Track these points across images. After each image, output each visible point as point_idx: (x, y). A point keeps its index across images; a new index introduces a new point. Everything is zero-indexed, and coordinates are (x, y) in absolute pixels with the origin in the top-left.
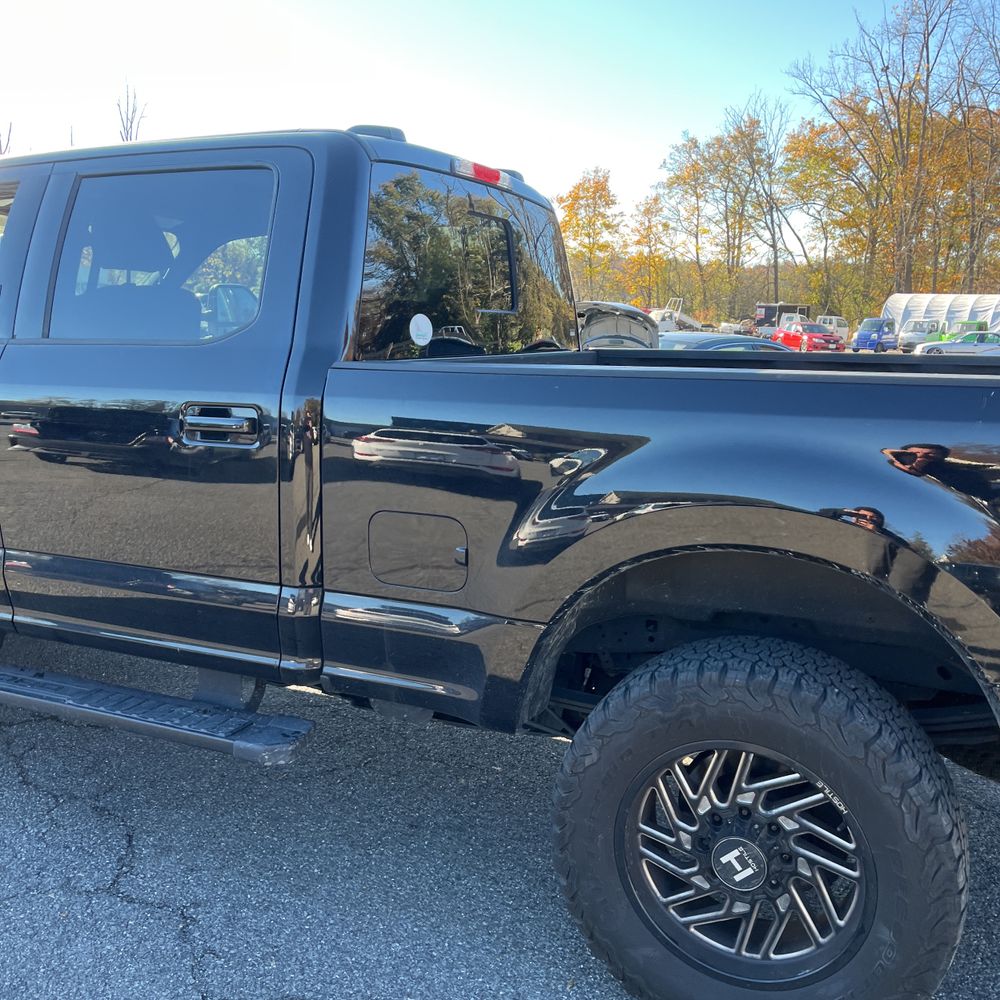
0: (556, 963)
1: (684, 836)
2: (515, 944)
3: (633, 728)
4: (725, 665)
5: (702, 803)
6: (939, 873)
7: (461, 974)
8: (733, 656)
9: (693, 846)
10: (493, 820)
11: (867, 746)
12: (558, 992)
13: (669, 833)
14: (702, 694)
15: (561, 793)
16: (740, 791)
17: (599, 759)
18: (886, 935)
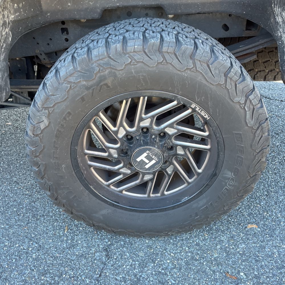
0: (57, 220)
1: (112, 151)
2: (34, 216)
3: (67, 97)
4: (124, 38)
5: (120, 131)
6: (262, 139)
7: (5, 246)
8: (127, 31)
9: (119, 155)
10: (11, 150)
11: (226, 75)
12: (60, 236)
13: (103, 150)
14: (112, 63)
15: (31, 148)
16: (141, 119)
17: (50, 123)
18: (229, 174)
